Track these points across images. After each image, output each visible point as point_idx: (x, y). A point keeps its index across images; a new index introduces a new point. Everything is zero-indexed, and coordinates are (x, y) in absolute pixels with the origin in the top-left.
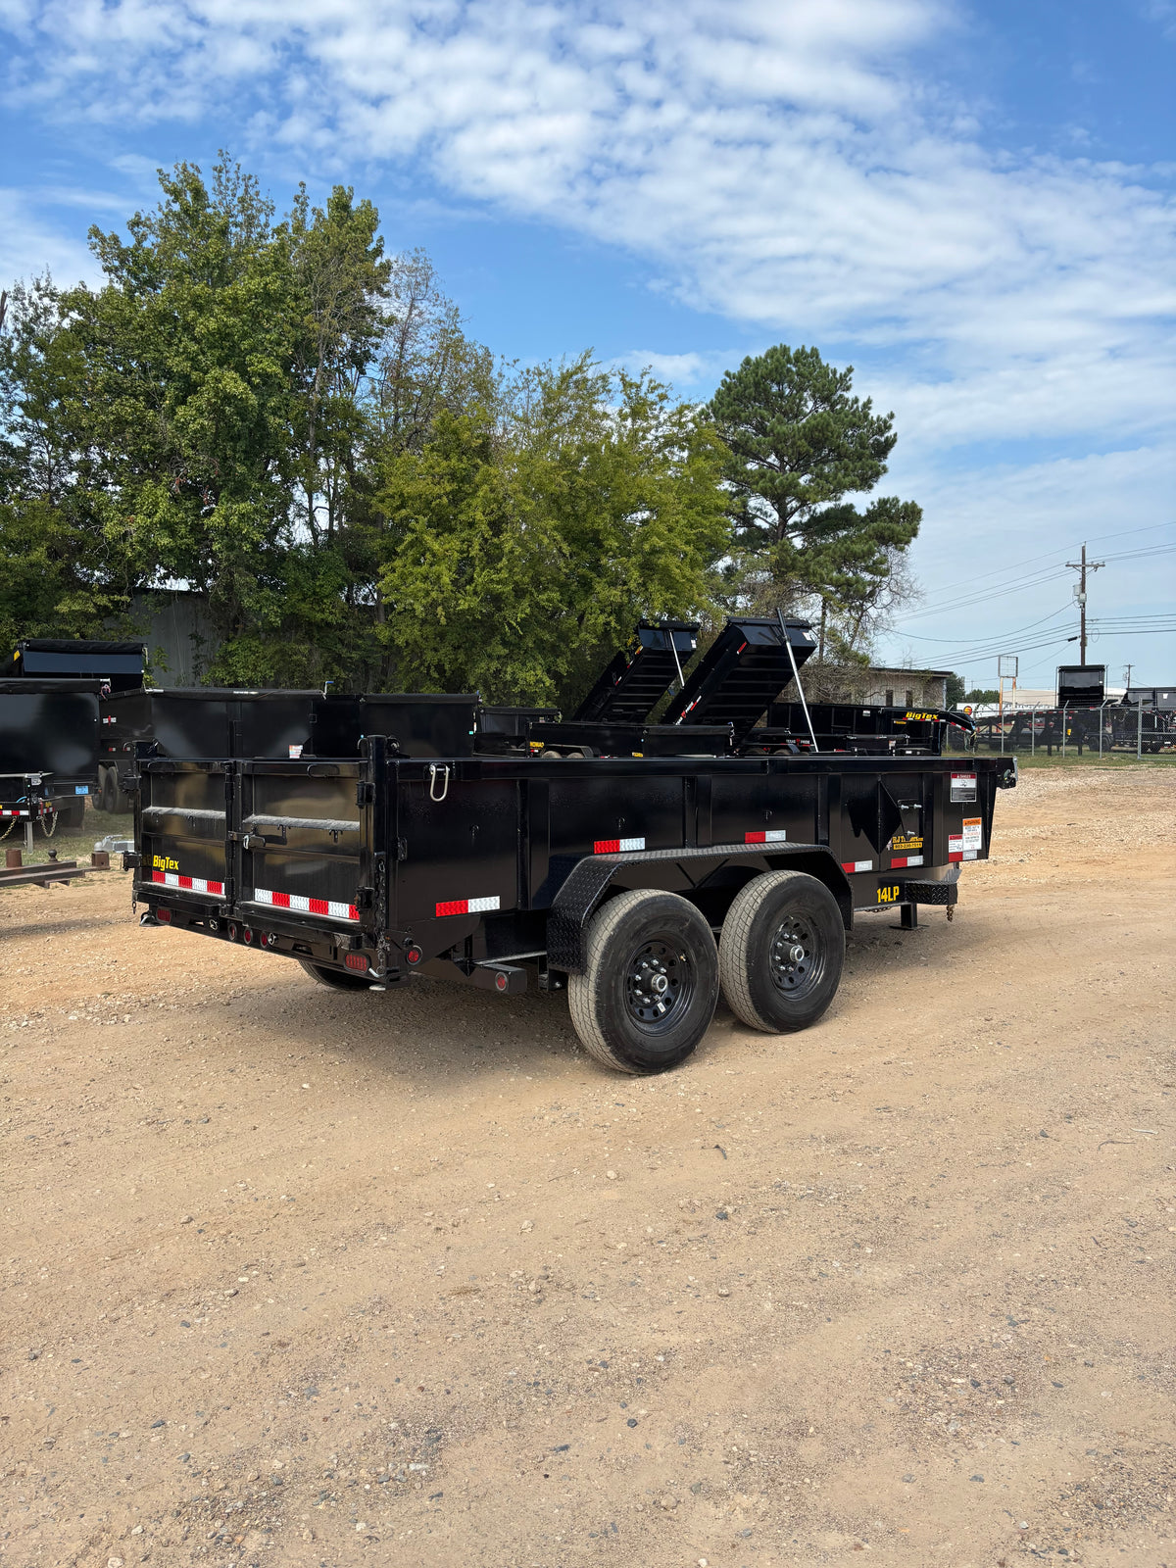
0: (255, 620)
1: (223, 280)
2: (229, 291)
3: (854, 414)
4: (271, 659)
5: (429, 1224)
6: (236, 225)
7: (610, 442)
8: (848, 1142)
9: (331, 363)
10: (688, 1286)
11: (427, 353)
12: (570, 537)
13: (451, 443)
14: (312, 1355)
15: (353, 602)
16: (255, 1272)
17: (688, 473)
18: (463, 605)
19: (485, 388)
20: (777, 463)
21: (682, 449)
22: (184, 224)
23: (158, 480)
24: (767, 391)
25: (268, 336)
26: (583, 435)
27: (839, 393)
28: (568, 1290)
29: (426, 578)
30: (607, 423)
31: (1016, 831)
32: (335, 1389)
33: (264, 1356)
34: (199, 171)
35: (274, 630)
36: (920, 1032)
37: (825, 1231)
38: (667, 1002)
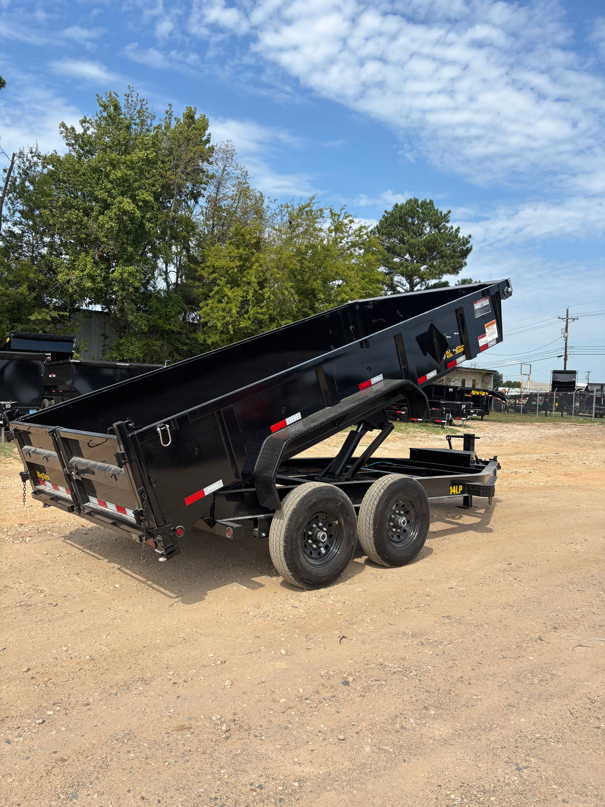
0: (134, 327)
1: (127, 152)
2: (129, 157)
3: (450, 235)
4: (141, 348)
5: (170, 679)
6: (135, 124)
7: (323, 244)
8: (424, 637)
9: (181, 197)
10: (320, 731)
11: (230, 194)
12: (300, 292)
13: (240, 240)
14: (80, 769)
15: (186, 320)
16: (58, 708)
17: (363, 261)
18: (242, 325)
19: (259, 213)
20: (409, 259)
21: (361, 249)
22: (108, 122)
23: (87, 253)
24: (406, 221)
25: (147, 181)
26: (309, 239)
27: (443, 224)
28: (246, 730)
29: (224, 310)
30: (322, 234)
31: (528, 456)
32: (89, 795)
33: (50, 768)
34: (117, 96)
35: (145, 333)
36: (470, 570)
37: (407, 697)
38: (326, 547)
